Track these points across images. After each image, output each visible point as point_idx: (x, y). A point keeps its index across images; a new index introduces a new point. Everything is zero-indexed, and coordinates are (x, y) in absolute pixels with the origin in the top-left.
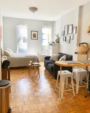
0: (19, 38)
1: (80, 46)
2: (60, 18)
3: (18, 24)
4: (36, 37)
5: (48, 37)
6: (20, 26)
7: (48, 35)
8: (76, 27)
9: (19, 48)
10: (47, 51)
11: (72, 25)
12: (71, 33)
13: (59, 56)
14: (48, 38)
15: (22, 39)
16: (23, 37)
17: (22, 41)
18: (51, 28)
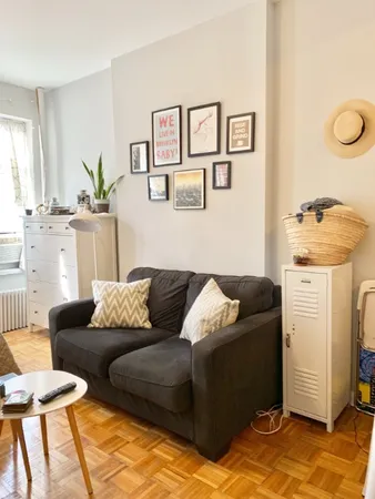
1: (319, 221)
2: (108, 65)
5: (16, 178)
7: (15, 168)
8: (254, 115)
10: (17, 265)
11: (219, 105)
12: (215, 149)
13: (151, 288)
14: (18, 188)
18: (30, 128)
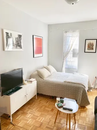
0: (67, 51)
3: (66, 32)
4: (93, 49)
6: (69, 34)
9: (66, 65)
15: (71, 52)
16: (73, 49)
17: (70, 55)
